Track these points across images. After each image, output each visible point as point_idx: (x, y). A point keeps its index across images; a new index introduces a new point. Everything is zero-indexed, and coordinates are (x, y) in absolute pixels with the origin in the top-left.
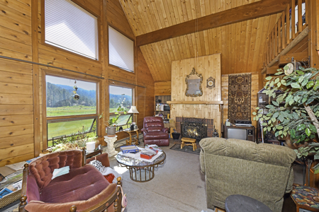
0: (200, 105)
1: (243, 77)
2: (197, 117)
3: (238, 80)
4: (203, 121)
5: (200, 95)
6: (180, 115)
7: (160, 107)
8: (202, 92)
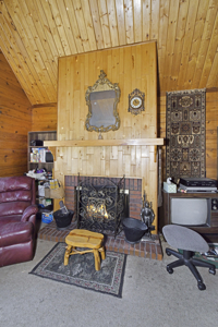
0: (115, 148)
1: (192, 96)
2: (108, 174)
3: (183, 101)
4: (121, 183)
5: (115, 129)
6: (74, 172)
7: (38, 156)
8: (119, 121)
